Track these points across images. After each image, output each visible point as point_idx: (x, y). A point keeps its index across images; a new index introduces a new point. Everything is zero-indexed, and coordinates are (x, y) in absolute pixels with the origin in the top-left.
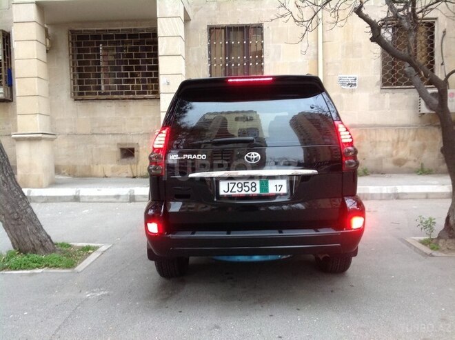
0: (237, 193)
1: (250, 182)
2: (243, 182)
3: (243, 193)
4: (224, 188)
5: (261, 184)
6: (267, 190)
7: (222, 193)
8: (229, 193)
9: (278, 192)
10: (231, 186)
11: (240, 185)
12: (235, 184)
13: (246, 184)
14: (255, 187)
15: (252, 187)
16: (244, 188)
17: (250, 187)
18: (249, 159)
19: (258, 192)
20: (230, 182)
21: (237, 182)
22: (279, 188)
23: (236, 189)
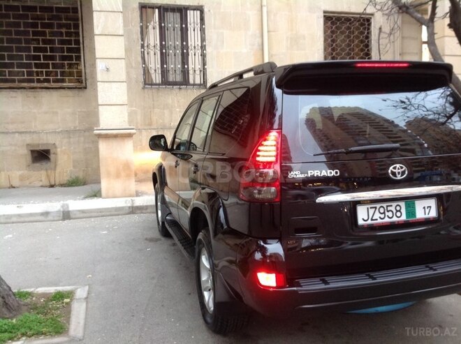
0: (380, 221)
1: (394, 204)
2: (385, 205)
3: (387, 220)
4: (364, 216)
5: (407, 207)
6: (414, 214)
7: (360, 222)
8: (369, 222)
9: (427, 216)
10: (371, 211)
11: (382, 210)
12: (376, 208)
13: (389, 208)
14: (400, 211)
15: (397, 211)
16: (387, 213)
17: (395, 211)
18: (394, 174)
19: (404, 218)
20: (369, 206)
21: (378, 206)
22: (427, 211)
23: (377, 216)
